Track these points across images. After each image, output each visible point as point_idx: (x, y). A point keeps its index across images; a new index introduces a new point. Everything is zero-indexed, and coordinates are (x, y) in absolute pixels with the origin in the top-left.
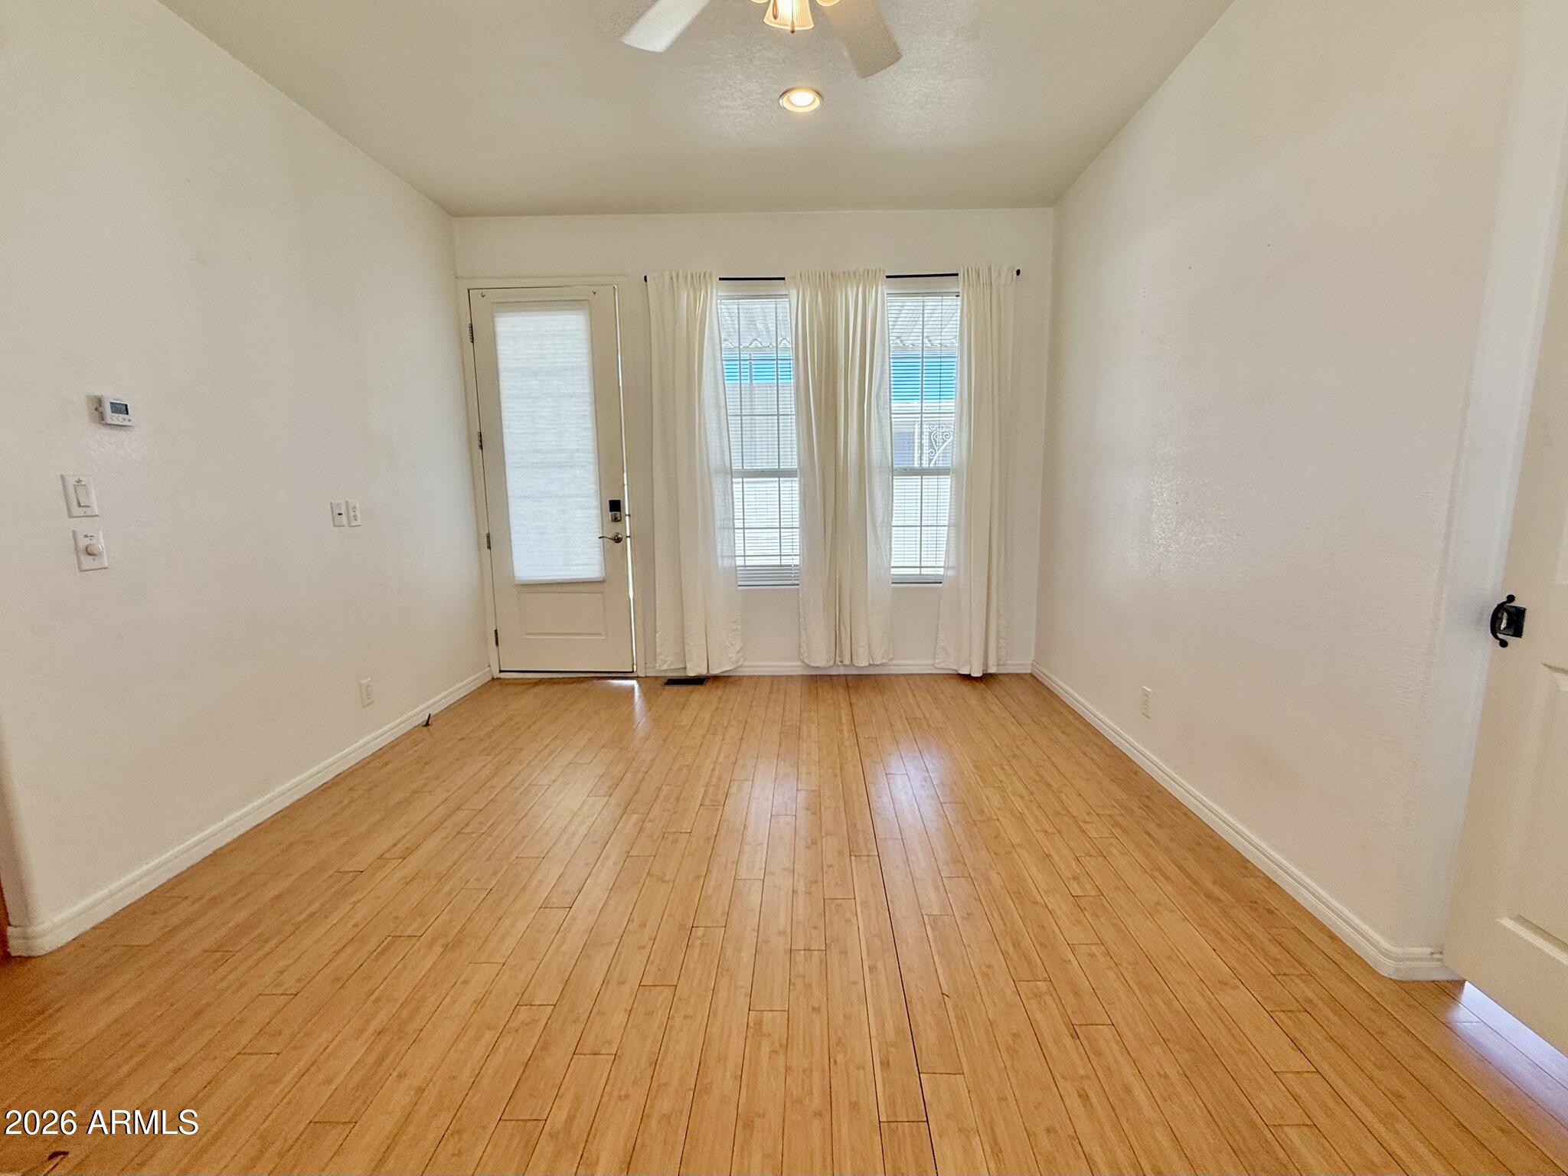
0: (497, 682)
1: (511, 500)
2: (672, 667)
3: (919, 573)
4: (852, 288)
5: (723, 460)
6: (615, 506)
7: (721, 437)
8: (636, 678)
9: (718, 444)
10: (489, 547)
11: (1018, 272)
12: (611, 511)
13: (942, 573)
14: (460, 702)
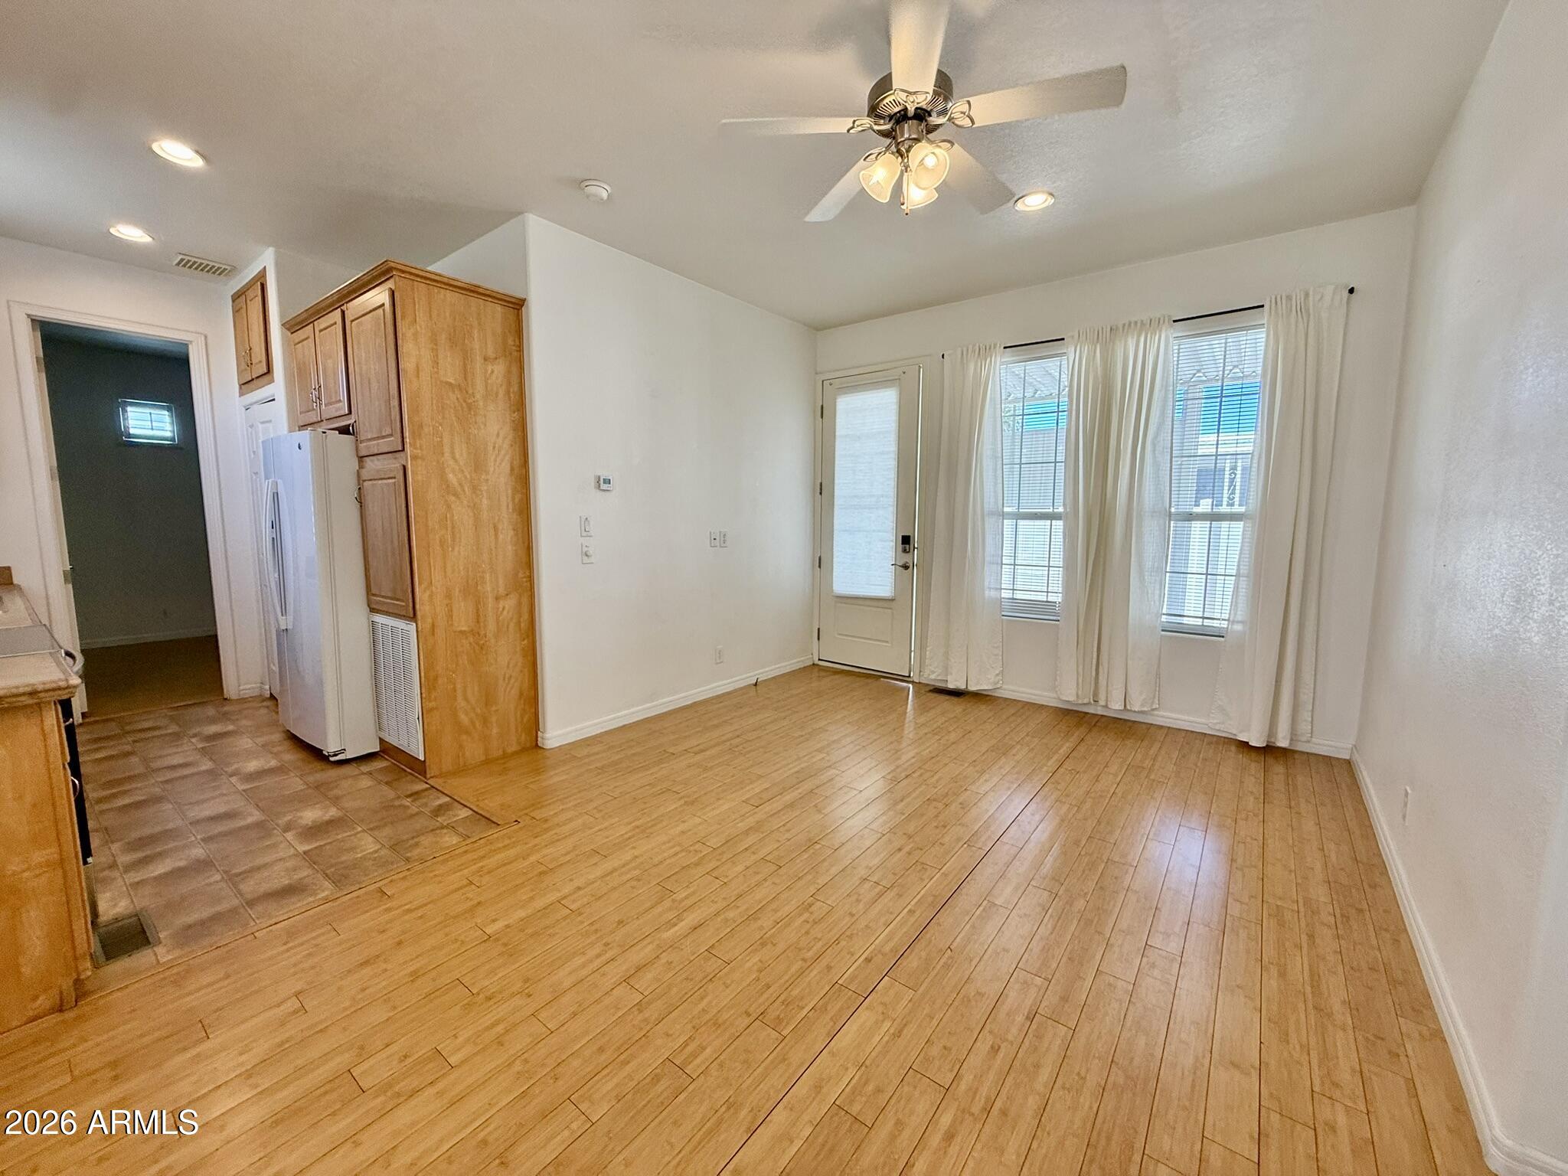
0: (816, 670)
1: (836, 533)
2: (939, 678)
3: (1200, 624)
4: (1133, 338)
5: (996, 503)
6: (906, 540)
7: (996, 484)
8: (913, 682)
9: (992, 490)
10: (820, 567)
11: (1351, 291)
12: (903, 543)
13: (1225, 626)
14: (783, 675)
